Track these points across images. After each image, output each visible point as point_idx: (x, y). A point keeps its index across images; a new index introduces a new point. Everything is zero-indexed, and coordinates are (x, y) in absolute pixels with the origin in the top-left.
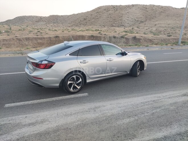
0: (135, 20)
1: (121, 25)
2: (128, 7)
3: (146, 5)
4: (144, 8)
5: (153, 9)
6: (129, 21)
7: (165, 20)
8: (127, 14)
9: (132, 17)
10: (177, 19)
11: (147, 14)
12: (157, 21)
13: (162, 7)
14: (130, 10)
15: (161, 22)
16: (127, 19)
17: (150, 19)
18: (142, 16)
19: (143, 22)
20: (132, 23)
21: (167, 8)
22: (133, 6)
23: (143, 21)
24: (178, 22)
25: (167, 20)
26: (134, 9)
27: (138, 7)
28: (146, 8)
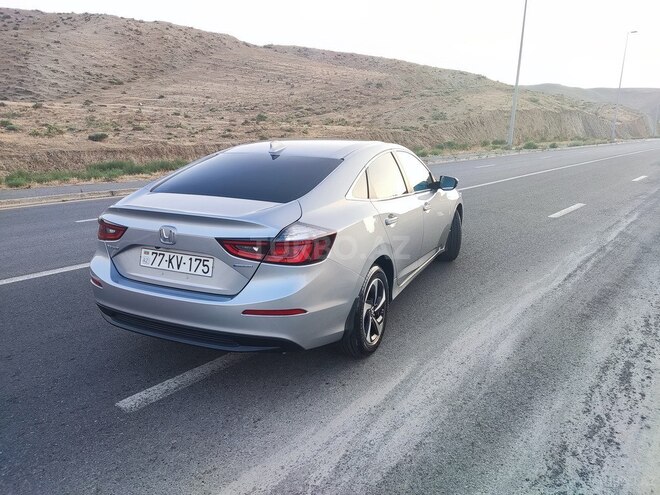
0: (89, 74)
1: (19, 92)
2: (67, 20)
3: (141, 22)
4: (131, 32)
5: (166, 36)
6: (57, 75)
7: (202, 80)
8: (53, 45)
9: (76, 62)
10: (241, 80)
11: (139, 54)
12: (175, 82)
13: (200, 35)
14: (74, 32)
15: (185, 88)
16: (53, 66)
17: (150, 74)
18: (119, 61)
19: (121, 83)
20: (71, 84)
21: (219, 39)
22: (87, 17)
23: (120, 78)
24: (241, 90)
25: (211, 81)
26: (87, 31)
27: (103, 26)
28: (137, 30)
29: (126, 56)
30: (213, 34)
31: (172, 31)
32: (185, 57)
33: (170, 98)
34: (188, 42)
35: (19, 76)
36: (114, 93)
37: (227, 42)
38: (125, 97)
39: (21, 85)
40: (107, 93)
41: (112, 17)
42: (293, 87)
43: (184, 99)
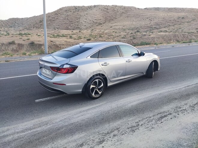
0: (94, 22)
1: (77, 28)
2: (90, 8)
3: (109, 6)
4: (105, 9)
5: (115, 9)
6: (86, 23)
7: (123, 21)
8: (86, 15)
9: (91, 19)
10: (135, 20)
11: (107, 15)
12: (116, 22)
13: (125, 8)
14: (91, 11)
15: (118, 24)
16: (85, 21)
17: (109, 21)
18: (102, 18)
19: (101, 24)
20: (89, 25)
21: (130, 8)
22: (95, 6)
23: (101, 23)
24: (134, 23)
25: (126, 21)
26: (94, 10)
27: (99, 8)
28: (107, 9)
29: (104, 16)
30: (128, 7)
31: (117, 7)
32: (119, 15)
33: (113, 27)
34: (121, 10)
35: (77, 24)
36: (99, 27)
37: (132, 9)
38: (102, 28)
39: (78, 26)
40: (97, 27)
41: (101, 5)
42: (151, 21)
43: (117, 27)
